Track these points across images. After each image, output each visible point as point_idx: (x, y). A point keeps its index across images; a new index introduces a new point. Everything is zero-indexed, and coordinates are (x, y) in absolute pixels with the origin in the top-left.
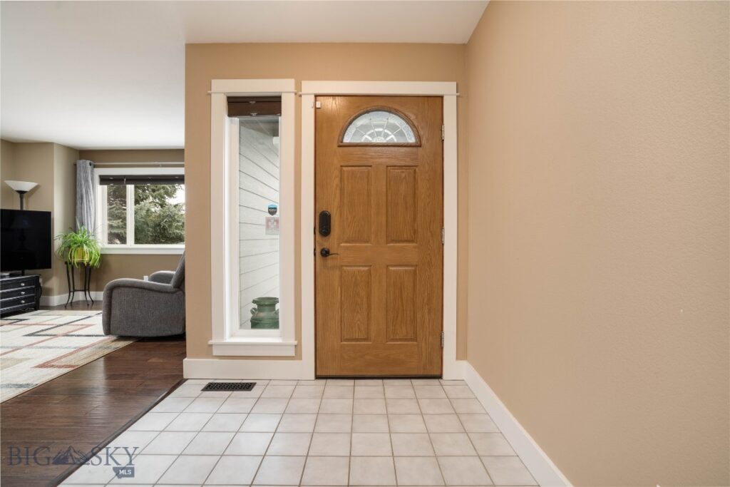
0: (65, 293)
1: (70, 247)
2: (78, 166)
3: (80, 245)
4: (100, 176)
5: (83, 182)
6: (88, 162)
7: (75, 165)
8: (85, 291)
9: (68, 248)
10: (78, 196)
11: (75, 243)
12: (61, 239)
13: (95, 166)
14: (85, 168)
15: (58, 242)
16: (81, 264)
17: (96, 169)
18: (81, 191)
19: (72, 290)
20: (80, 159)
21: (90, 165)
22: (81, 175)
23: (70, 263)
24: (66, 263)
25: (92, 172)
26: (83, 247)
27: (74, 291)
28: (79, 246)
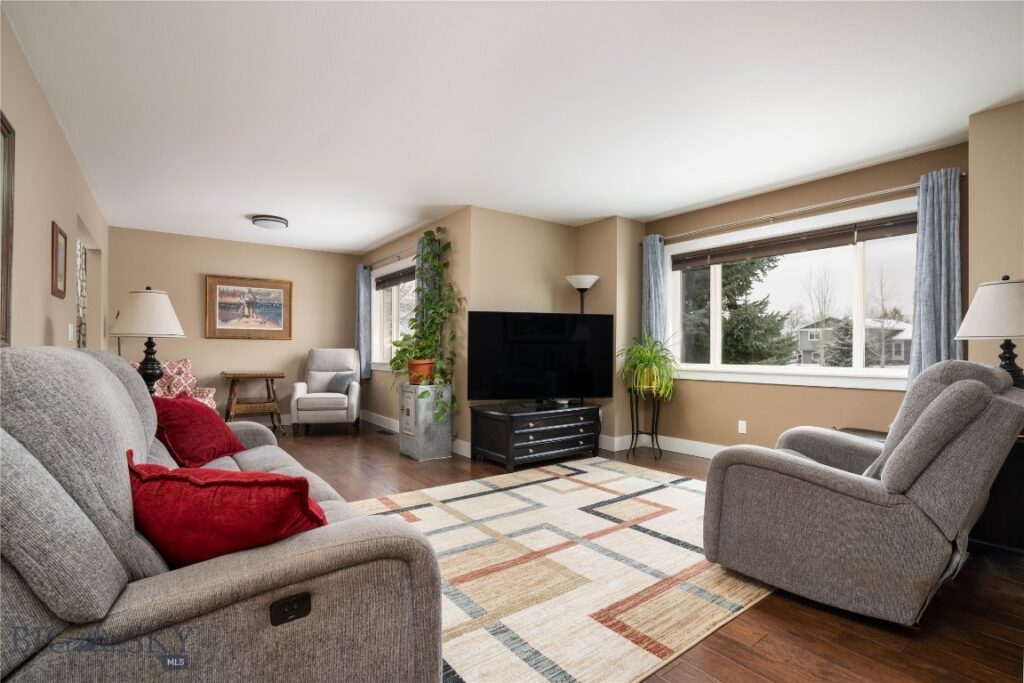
0: (627, 434)
1: (635, 367)
2: (644, 245)
3: (648, 363)
4: (673, 257)
5: (651, 268)
6: (658, 236)
7: (641, 245)
8: (651, 434)
9: (632, 367)
10: (645, 290)
11: (641, 362)
12: (624, 356)
13: (666, 242)
14: (654, 246)
15: (619, 361)
16: (649, 393)
17: (667, 247)
18: (649, 282)
19: (636, 432)
20: (647, 234)
21: (660, 241)
22: (648, 257)
23: (635, 392)
24: (630, 390)
25: (662, 251)
26: (651, 367)
27: (639, 433)
28: (646, 366)
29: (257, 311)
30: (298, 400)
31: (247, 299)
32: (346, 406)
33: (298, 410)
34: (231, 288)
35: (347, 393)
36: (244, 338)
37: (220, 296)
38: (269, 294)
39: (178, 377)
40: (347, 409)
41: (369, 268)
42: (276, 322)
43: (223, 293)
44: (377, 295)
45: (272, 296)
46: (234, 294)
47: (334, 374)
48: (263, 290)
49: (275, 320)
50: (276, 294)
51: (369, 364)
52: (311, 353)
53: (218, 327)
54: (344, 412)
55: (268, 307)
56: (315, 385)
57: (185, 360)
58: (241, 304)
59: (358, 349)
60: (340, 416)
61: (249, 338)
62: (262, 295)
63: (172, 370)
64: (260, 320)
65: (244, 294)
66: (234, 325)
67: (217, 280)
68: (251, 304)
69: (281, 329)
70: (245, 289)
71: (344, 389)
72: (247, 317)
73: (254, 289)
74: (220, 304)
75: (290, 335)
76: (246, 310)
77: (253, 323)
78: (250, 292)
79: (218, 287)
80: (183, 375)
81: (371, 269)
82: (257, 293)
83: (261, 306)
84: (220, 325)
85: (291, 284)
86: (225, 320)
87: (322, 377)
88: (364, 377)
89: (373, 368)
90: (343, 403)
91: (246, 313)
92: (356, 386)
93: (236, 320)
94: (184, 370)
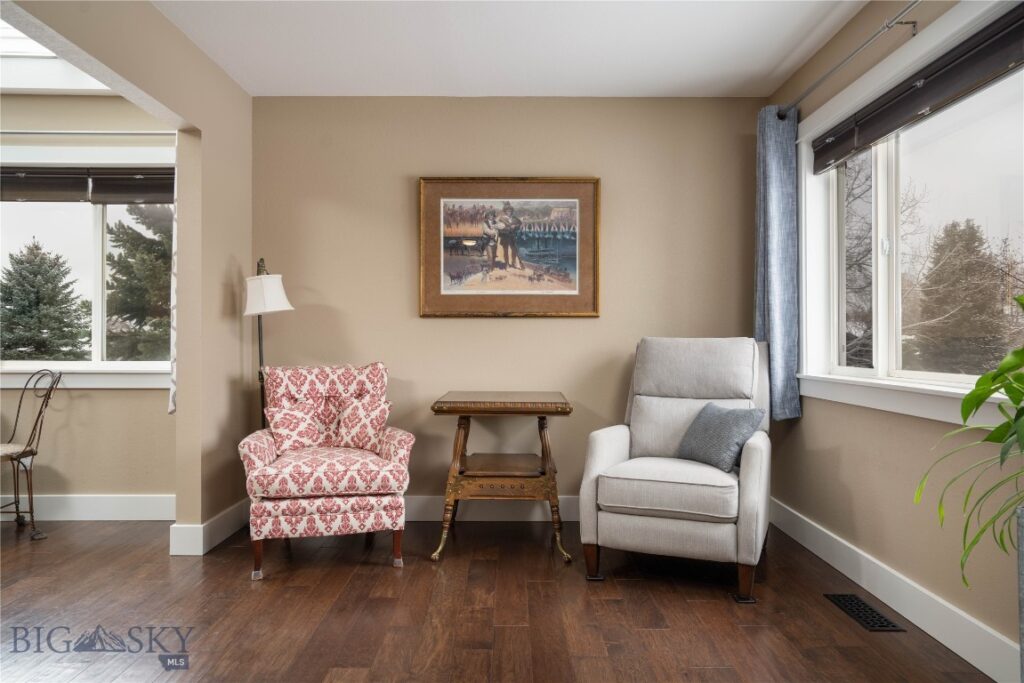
29: (523, 251)
30: (597, 480)
31: (502, 226)
32: (733, 513)
33: (599, 508)
34: (467, 203)
35: (735, 467)
36: (495, 316)
37: (448, 223)
38: (547, 211)
39: (356, 401)
40: (735, 521)
41: (792, 116)
42: (565, 278)
43: (453, 216)
44: (816, 189)
45: (554, 215)
46: (473, 217)
47: (700, 404)
48: (535, 203)
49: (562, 272)
50: (561, 209)
51: (794, 381)
52: (642, 347)
53: (444, 292)
54: (729, 529)
55: (546, 241)
56: (649, 435)
57: (375, 365)
58: (490, 238)
59: (765, 338)
60: (716, 542)
61: (506, 316)
62: (531, 214)
63: (346, 387)
64: (529, 272)
65: (494, 214)
66: (476, 285)
67: (440, 186)
68: (510, 238)
69: (575, 292)
70: (497, 204)
71: (728, 457)
72: (502, 266)
73: (515, 202)
74: (447, 239)
75: (595, 308)
76: (500, 250)
77: (514, 281)
78: (508, 209)
79: (443, 201)
80: (367, 398)
81: (799, 119)
82: (523, 212)
83: (529, 241)
84: (447, 288)
85: (596, 183)
86: (457, 277)
87: (666, 414)
88: (780, 415)
89: (805, 391)
90: (726, 503)
91: (500, 258)
92: (760, 443)
93: (480, 275)
94: (369, 386)
